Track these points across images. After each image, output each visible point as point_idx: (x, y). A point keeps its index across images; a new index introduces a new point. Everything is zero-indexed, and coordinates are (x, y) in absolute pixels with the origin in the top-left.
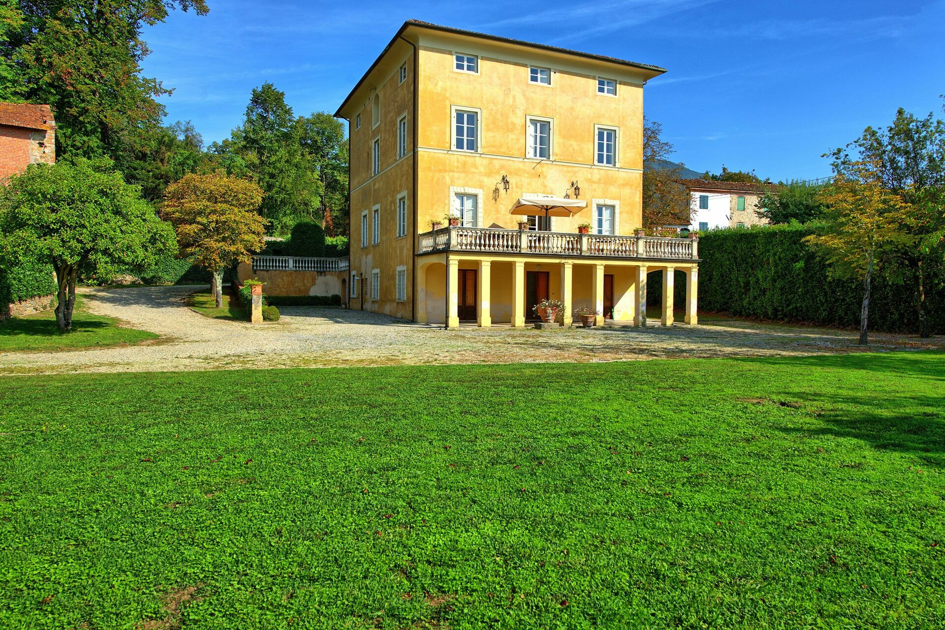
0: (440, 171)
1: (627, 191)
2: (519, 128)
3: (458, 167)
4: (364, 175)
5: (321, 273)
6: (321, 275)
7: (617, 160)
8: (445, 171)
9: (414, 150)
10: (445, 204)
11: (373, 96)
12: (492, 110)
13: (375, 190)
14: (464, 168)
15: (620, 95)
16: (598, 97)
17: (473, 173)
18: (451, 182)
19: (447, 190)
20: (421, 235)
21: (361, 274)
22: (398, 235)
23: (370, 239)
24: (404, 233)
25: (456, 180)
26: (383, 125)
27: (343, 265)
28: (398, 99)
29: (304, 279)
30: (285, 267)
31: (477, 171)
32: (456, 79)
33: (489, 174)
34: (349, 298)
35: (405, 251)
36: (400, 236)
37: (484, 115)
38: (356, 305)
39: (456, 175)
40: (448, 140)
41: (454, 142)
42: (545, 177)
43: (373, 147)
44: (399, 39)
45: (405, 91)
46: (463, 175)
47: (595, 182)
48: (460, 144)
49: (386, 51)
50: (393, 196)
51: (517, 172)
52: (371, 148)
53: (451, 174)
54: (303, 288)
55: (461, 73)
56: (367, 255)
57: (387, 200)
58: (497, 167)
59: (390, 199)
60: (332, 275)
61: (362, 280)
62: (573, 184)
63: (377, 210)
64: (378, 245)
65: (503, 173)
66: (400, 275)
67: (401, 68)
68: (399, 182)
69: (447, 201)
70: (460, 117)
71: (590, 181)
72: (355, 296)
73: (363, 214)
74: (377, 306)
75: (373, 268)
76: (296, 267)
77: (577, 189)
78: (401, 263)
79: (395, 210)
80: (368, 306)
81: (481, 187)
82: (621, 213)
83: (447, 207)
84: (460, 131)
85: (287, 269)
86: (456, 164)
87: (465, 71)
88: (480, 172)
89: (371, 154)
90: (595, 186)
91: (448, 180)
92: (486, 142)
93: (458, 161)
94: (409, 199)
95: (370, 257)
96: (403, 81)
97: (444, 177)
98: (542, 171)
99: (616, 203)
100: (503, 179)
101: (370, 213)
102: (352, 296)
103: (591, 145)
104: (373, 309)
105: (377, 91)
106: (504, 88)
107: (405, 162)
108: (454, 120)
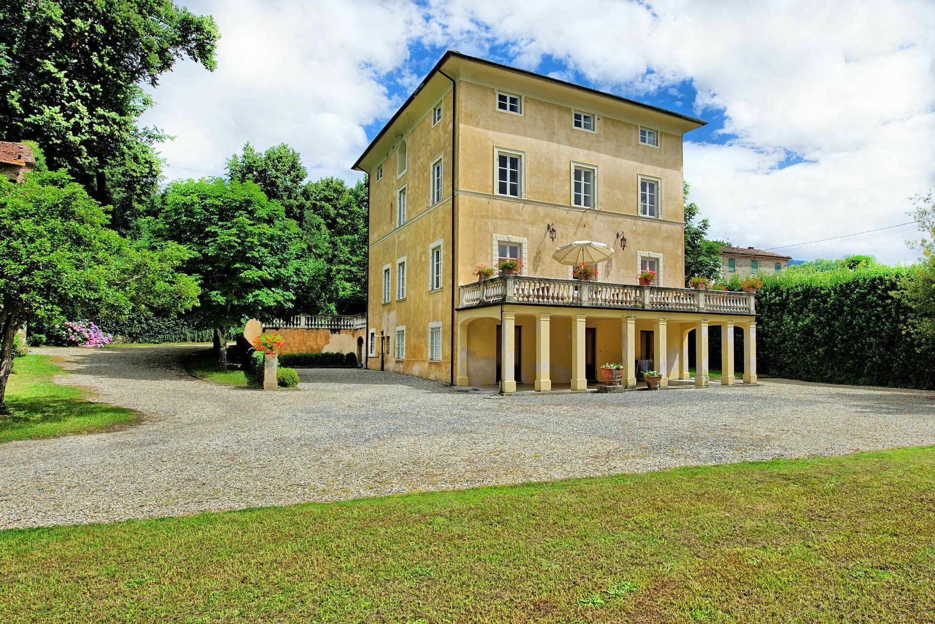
0: (482, 217)
1: (670, 245)
2: (564, 174)
3: (501, 213)
4: (386, 228)
5: (334, 331)
6: (335, 333)
7: (659, 212)
8: (488, 217)
9: (453, 193)
10: (488, 254)
11: (399, 144)
12: (536, 154)
13: (400, 243)
14: (508, 216)
15: (661, 146)
16: (641, 147)
17: (518, 220)
18: (494, 229)
19: (490, 238)
20: (462, 287)
21: (382, 333)
22: (430, 288)
23: (394, 294)
24: (438, 286)
25: (499, 228)
26: (411, 172)
27: (358, 322)
28: (431, 142)
29: (317, 337)
30: (297, 325)
31: (521, 218)
32: (499, 118)
33: (533, 223)
34: (367, 357)
35: (440, 306)
36: (433, 289)
37: (528, 158)
38: (375, 364)
39: (499, 222)
40: (490, 183)
41: (497, 186)
42: (591, 227)
43: (398, 197)
44: (438, 73)
45: (441, 132)
46: (506, 222)
47: (639, 234)
48: (503, 189)
49: (420, 89)
50: (424, 246)
51: (562, 221)
52: (395, 199)
53: (494, 220)
54: (316, 346)
55: (504, 113)
56: (389, 311)
57: (416, 251)
58: (542, 215)
59: (419, 250)
60: (346, 333)
61: (383, 338)
62: (618, 236)
63: (403, 263)
64: (405, 300)
65: (549, 221)
66: (432, 333)
67: (435, 109)
68: (432, 230)
69: (489, 251)
70: (502, 160)
71: (635, 233)
72: (373, 355)
73: (385, 268)
74: (401, 366)
75: (397, 325)
76: (308, 325)
77: (623, 239)
78: (435, 319)
79: (427, 261)
80: (390, 365)
81: (525, 235)
82: (664, 266)
83: (489, 257)
84: (503, 175)
85: (298, 327)
86: (499, 210)
87: (508, 111)
88: (525, 220)
89: (395, 204)
90: (640, 238)
91: (490, 226)
92: (530, 187)
93: (501, 207)
94: (446, 247)
95: (393, 314)
96: (437, 122)
97: (486, 224)
98: (587, 221)
99: (659, 255)
100: (549, 227)
101: (394, 266)
102: (370, 355)
103: (634, 196)
104: (397, 370)
105: (404, 138)
106: (548, 132)
107: (441, 208)
108: (497, 163)
